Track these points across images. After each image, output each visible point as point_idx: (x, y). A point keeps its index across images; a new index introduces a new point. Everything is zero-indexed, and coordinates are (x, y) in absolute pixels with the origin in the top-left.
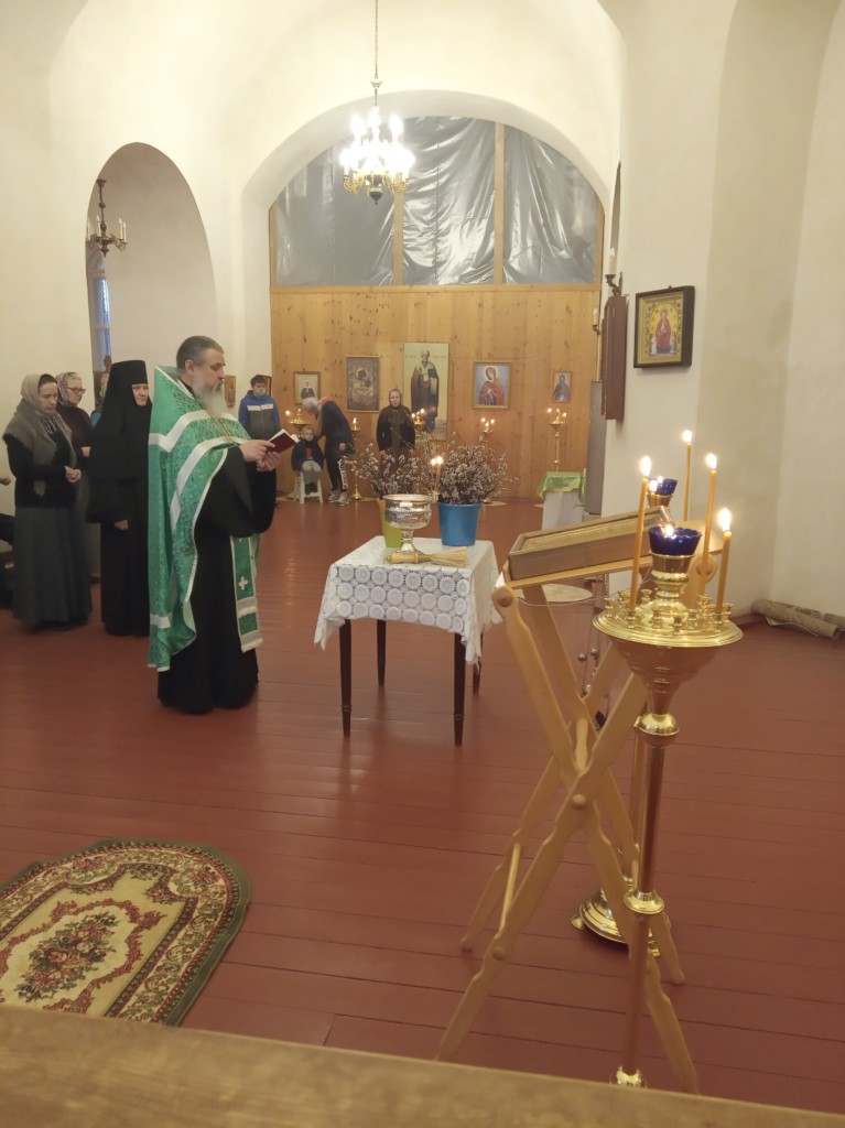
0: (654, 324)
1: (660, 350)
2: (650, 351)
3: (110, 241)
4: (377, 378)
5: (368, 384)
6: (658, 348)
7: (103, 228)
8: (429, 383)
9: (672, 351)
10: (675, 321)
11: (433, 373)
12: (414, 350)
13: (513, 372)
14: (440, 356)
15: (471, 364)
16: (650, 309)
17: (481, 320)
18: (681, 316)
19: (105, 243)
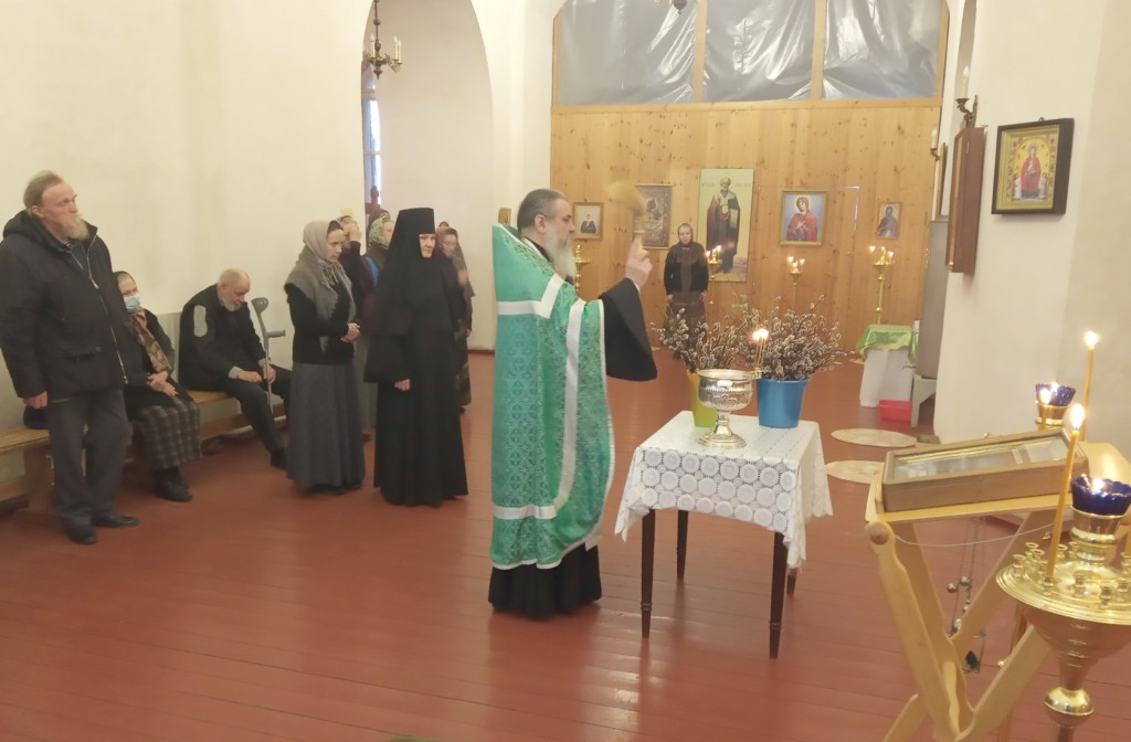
0: (1020, 163)
1: (1026, 194)
2: (1013, 194)
3: (384, 62)
4: (667, 210)
5: (657, 216)
6: (1023, 191)
7: (378, 48)
8: (728, 215)
9: (1041, 196)
10: (1046, 158)
11: (733, 204)
12: (712, 177)
13: (829, 202)
14: (742, 183)
15: (779, 195)
16: (1015, 145)
17: (793, 142)
18: (1055, 154)
19: (379, 64)
